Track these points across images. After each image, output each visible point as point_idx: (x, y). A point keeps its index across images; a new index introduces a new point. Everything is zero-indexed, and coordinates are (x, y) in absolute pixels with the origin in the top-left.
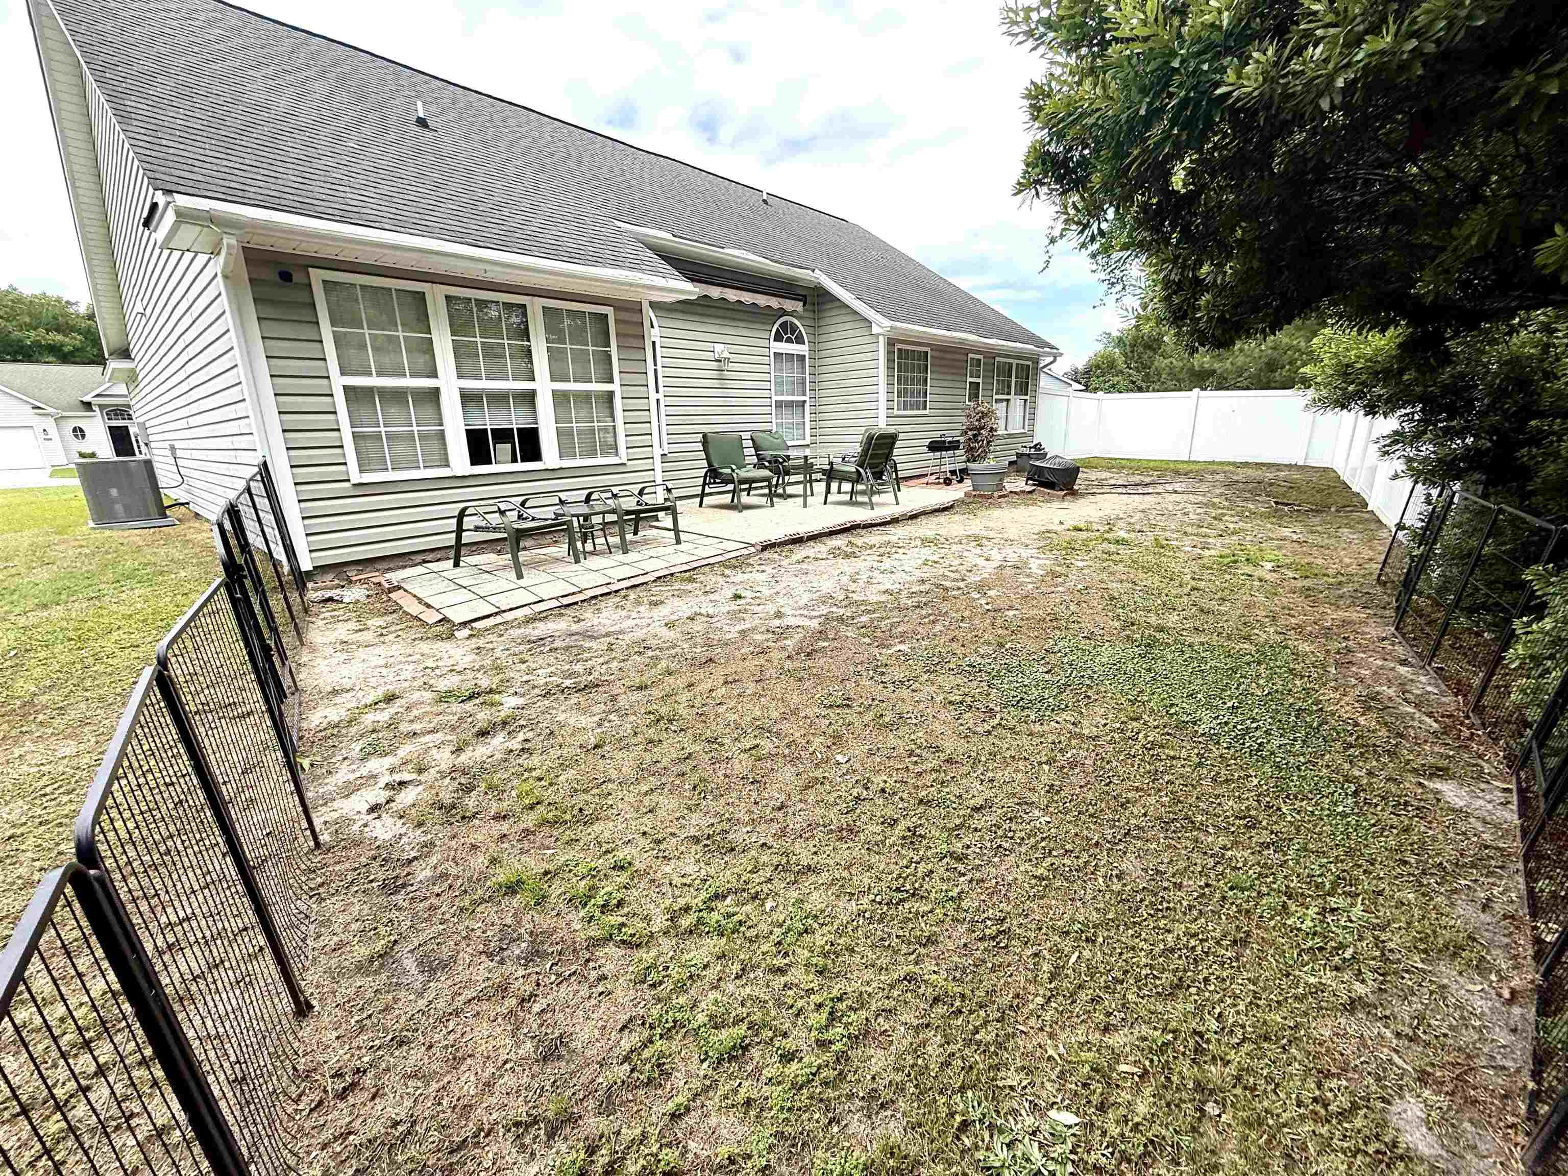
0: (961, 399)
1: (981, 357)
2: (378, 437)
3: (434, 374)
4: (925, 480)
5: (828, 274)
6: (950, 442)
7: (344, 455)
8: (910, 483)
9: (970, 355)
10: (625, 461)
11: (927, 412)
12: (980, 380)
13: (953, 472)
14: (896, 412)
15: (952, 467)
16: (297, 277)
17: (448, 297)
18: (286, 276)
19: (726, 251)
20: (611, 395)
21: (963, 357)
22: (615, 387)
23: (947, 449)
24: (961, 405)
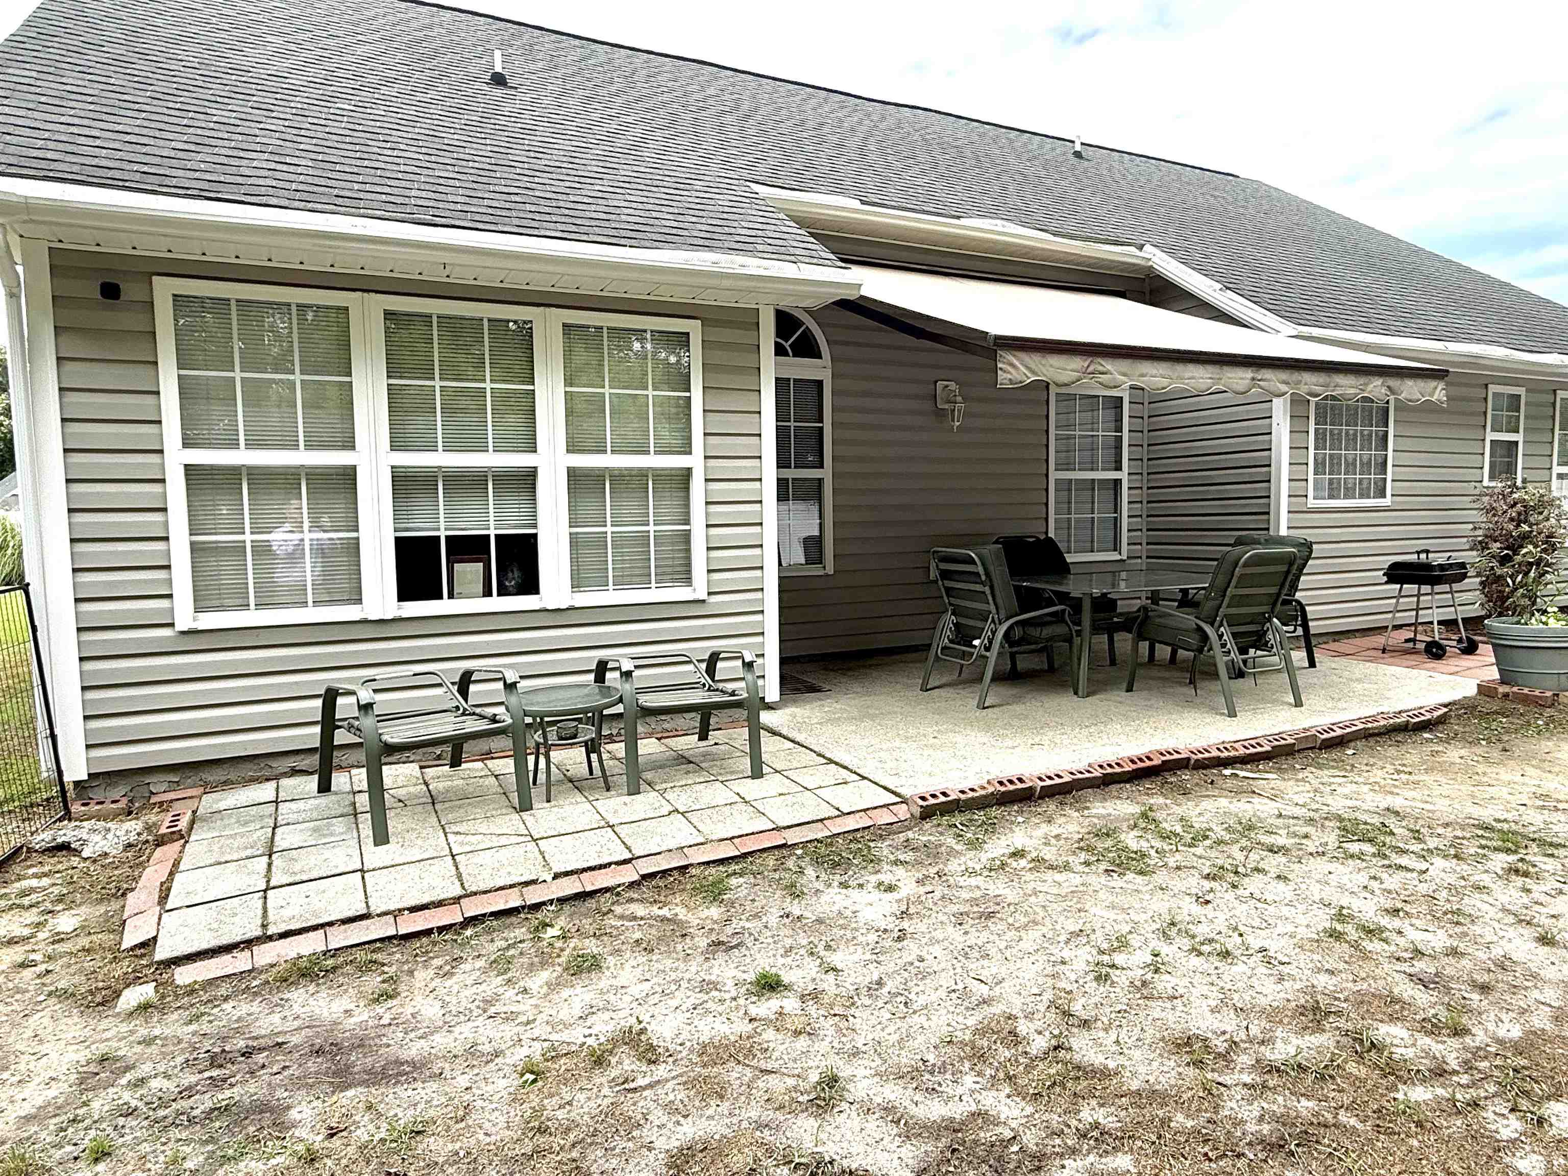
0: (1473, 474)
1: (1521, 391)
2: (240, 549)
3: (349, 444)
4: (1379, 640)
5: (1171, 252)
6: (1442, 567)
7: (170, 582)
8: (1343, 646)
9: (1493, 388)
10: (704, 596)
11: (1387, 501)
12: (1519, 437)
13: (1449, 624)
14: (1312, 502)
15: (1448, 614)
16: (130, 291)
17: (389, 315)
18: (111, 291)
19: (963, 222)
20: (686, 474)
21: (1480, 393)
22: (695, 461)
23: (1435, 581)
24: (1469, 488)
